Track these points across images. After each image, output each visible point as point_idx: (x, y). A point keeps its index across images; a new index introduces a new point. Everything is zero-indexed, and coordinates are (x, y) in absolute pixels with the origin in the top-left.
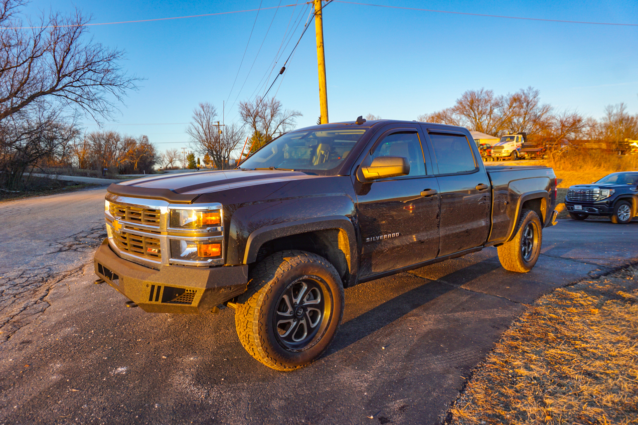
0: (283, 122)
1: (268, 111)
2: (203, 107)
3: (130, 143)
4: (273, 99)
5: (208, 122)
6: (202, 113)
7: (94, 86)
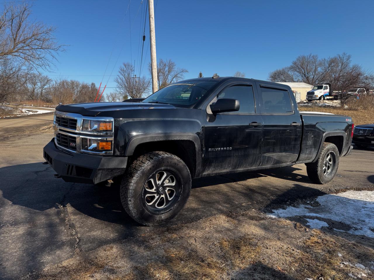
0: (176, 76)
1: (167, 69)
2: (125, 66)
3: (84, 87)
4: (170, 61)
5: (129, 74)
6: (125, 69)
7: (38, 50)
